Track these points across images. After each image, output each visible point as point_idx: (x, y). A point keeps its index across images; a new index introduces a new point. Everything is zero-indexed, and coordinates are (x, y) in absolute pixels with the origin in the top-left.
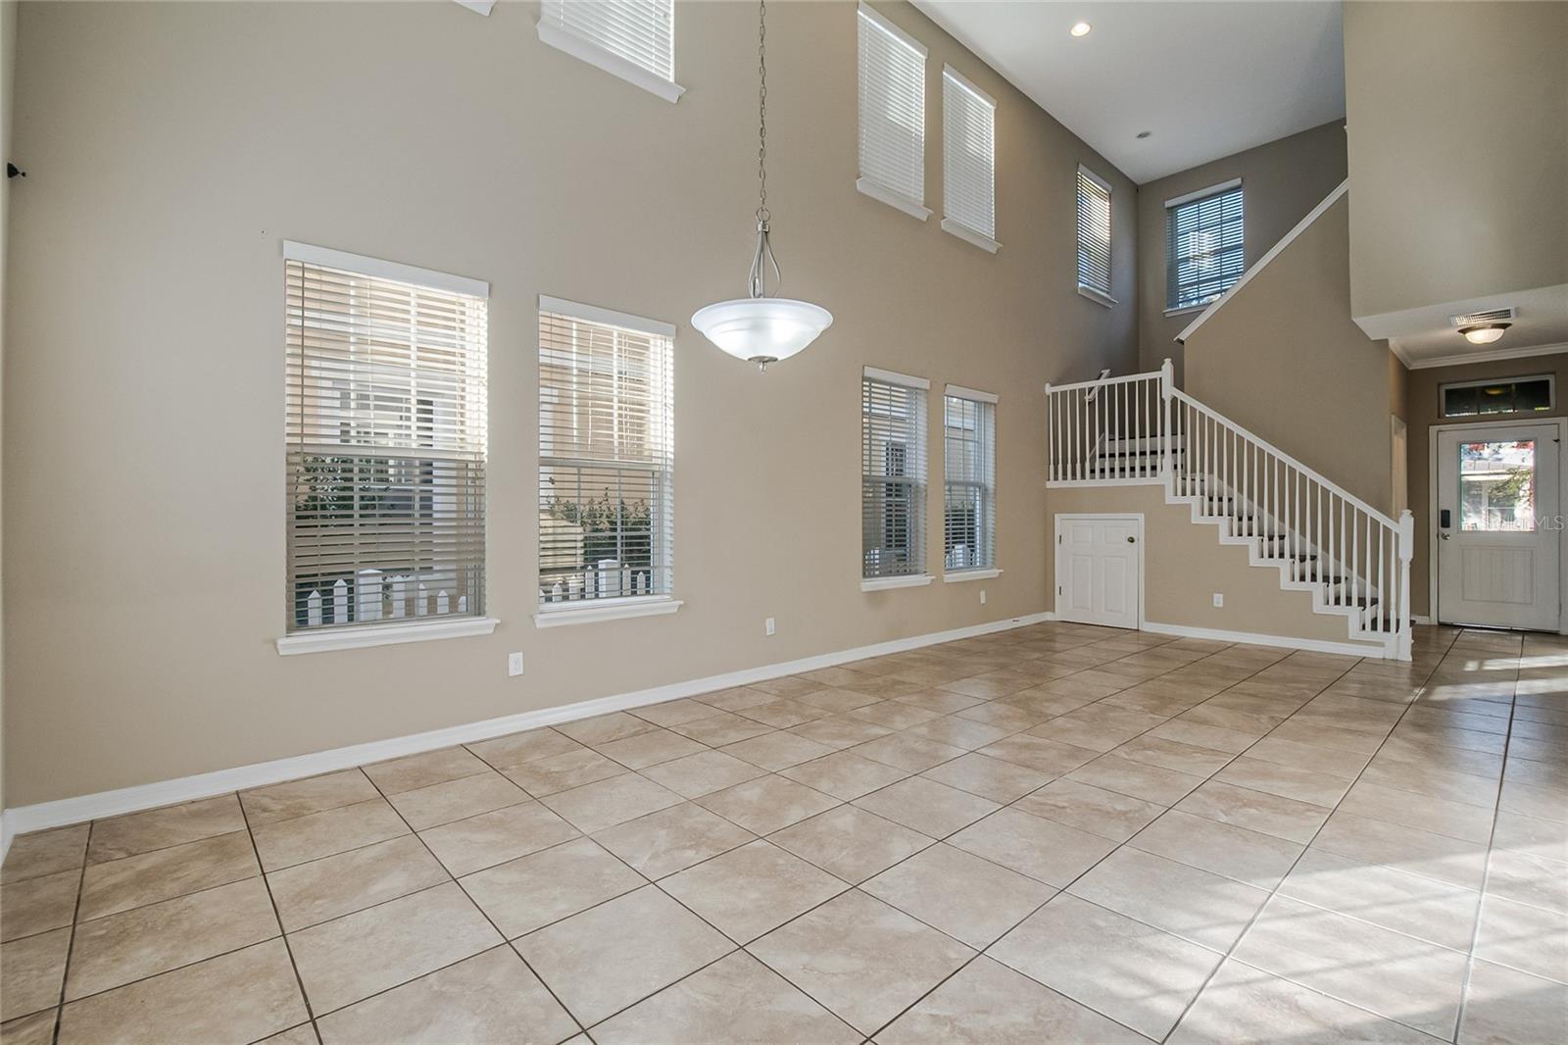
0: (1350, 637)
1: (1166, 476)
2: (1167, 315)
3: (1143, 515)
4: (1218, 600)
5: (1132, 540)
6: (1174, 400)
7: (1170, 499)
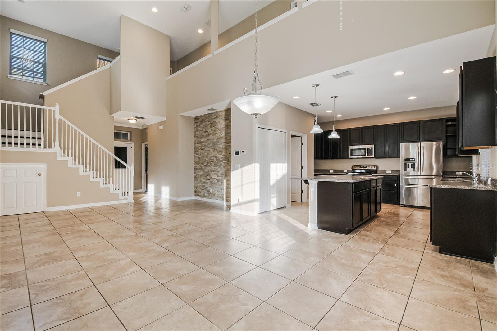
0: (120, 199)
1: (57, 149)
2: (9, 78)
3: (46, 164)
4: (79, 194)
5: (39, 175)
6: (60, 120)
7: (59, 158)
